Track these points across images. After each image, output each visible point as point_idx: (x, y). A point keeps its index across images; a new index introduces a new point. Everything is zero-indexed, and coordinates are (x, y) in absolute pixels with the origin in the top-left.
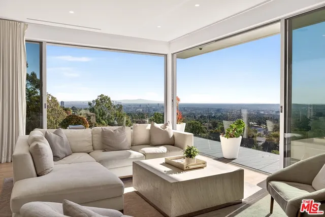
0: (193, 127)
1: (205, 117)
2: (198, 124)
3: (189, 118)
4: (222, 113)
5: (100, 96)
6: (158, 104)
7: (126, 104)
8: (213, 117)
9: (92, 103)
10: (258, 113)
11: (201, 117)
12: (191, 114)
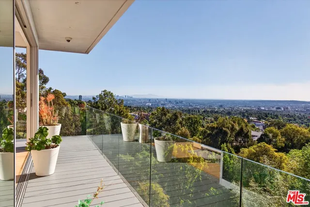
0: (192, 121)
1: (208, 111)
2: (197, 118)
3: (193, 113)
4: (224, 109)
5: (104, 91)
6: (166, 99)
7: (138, 99)
8: (215, 112)
9: (96, 97)
10: (258, 109)
11: (204, 112)
12: (195, 108)
